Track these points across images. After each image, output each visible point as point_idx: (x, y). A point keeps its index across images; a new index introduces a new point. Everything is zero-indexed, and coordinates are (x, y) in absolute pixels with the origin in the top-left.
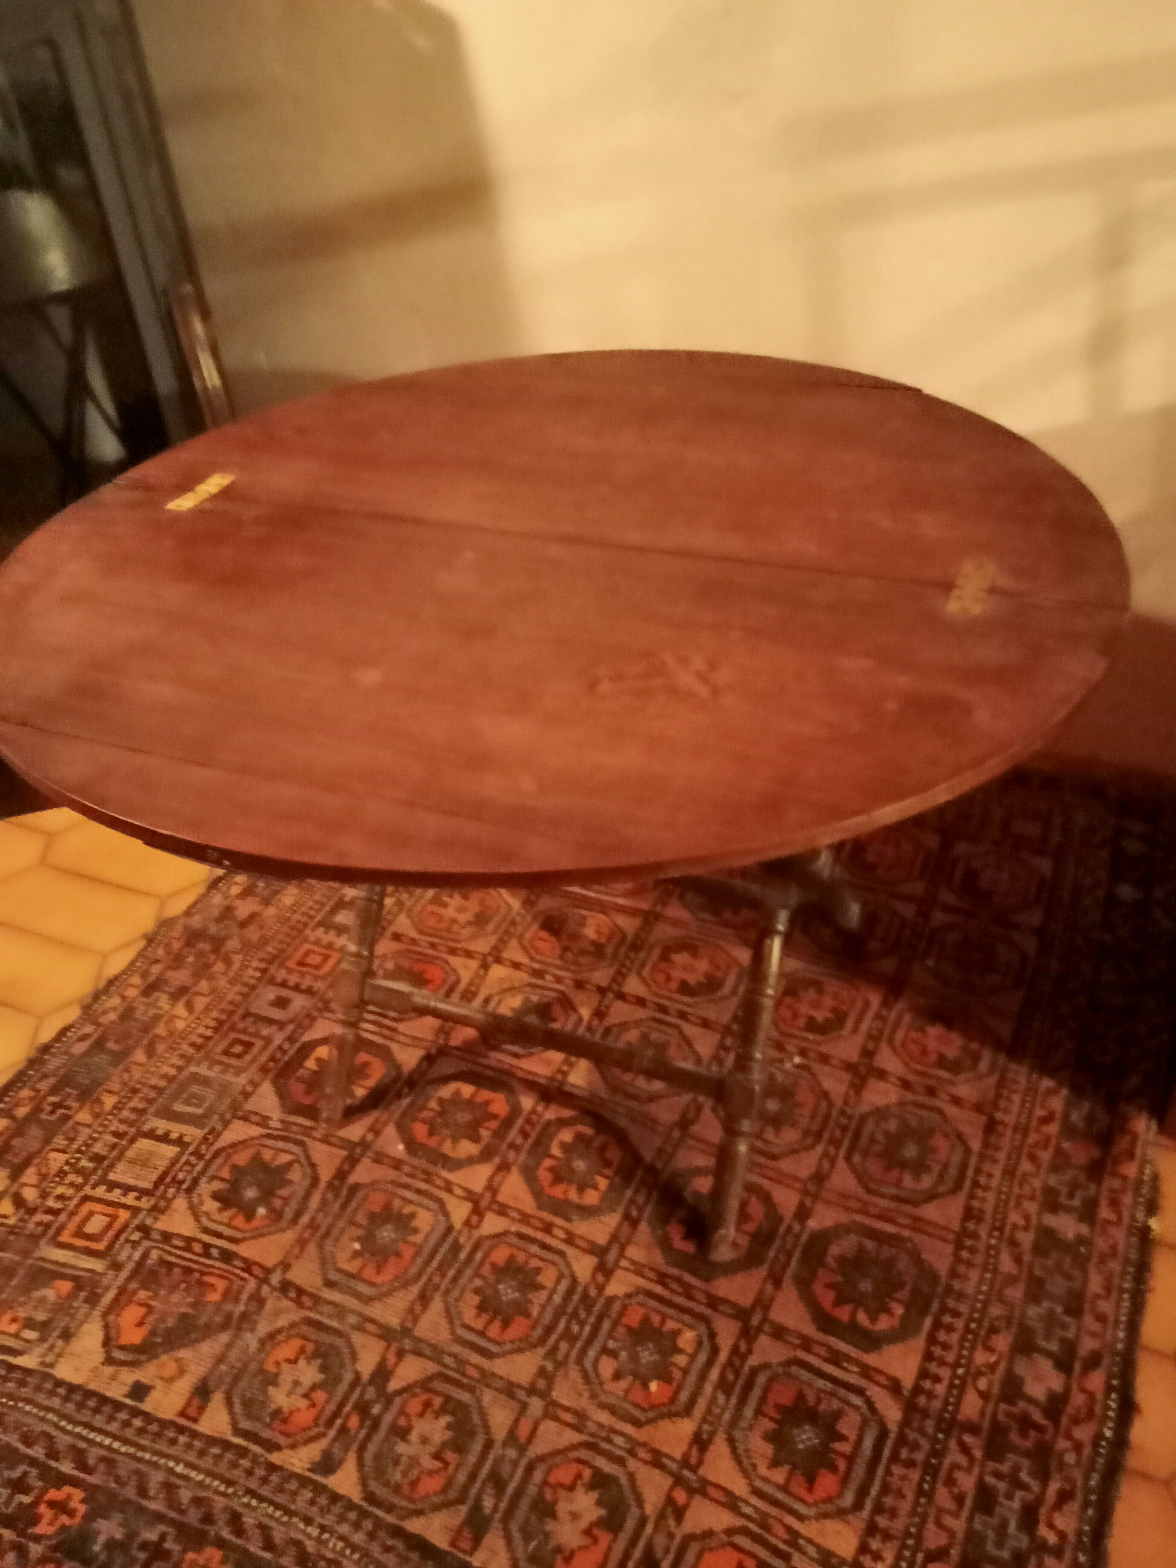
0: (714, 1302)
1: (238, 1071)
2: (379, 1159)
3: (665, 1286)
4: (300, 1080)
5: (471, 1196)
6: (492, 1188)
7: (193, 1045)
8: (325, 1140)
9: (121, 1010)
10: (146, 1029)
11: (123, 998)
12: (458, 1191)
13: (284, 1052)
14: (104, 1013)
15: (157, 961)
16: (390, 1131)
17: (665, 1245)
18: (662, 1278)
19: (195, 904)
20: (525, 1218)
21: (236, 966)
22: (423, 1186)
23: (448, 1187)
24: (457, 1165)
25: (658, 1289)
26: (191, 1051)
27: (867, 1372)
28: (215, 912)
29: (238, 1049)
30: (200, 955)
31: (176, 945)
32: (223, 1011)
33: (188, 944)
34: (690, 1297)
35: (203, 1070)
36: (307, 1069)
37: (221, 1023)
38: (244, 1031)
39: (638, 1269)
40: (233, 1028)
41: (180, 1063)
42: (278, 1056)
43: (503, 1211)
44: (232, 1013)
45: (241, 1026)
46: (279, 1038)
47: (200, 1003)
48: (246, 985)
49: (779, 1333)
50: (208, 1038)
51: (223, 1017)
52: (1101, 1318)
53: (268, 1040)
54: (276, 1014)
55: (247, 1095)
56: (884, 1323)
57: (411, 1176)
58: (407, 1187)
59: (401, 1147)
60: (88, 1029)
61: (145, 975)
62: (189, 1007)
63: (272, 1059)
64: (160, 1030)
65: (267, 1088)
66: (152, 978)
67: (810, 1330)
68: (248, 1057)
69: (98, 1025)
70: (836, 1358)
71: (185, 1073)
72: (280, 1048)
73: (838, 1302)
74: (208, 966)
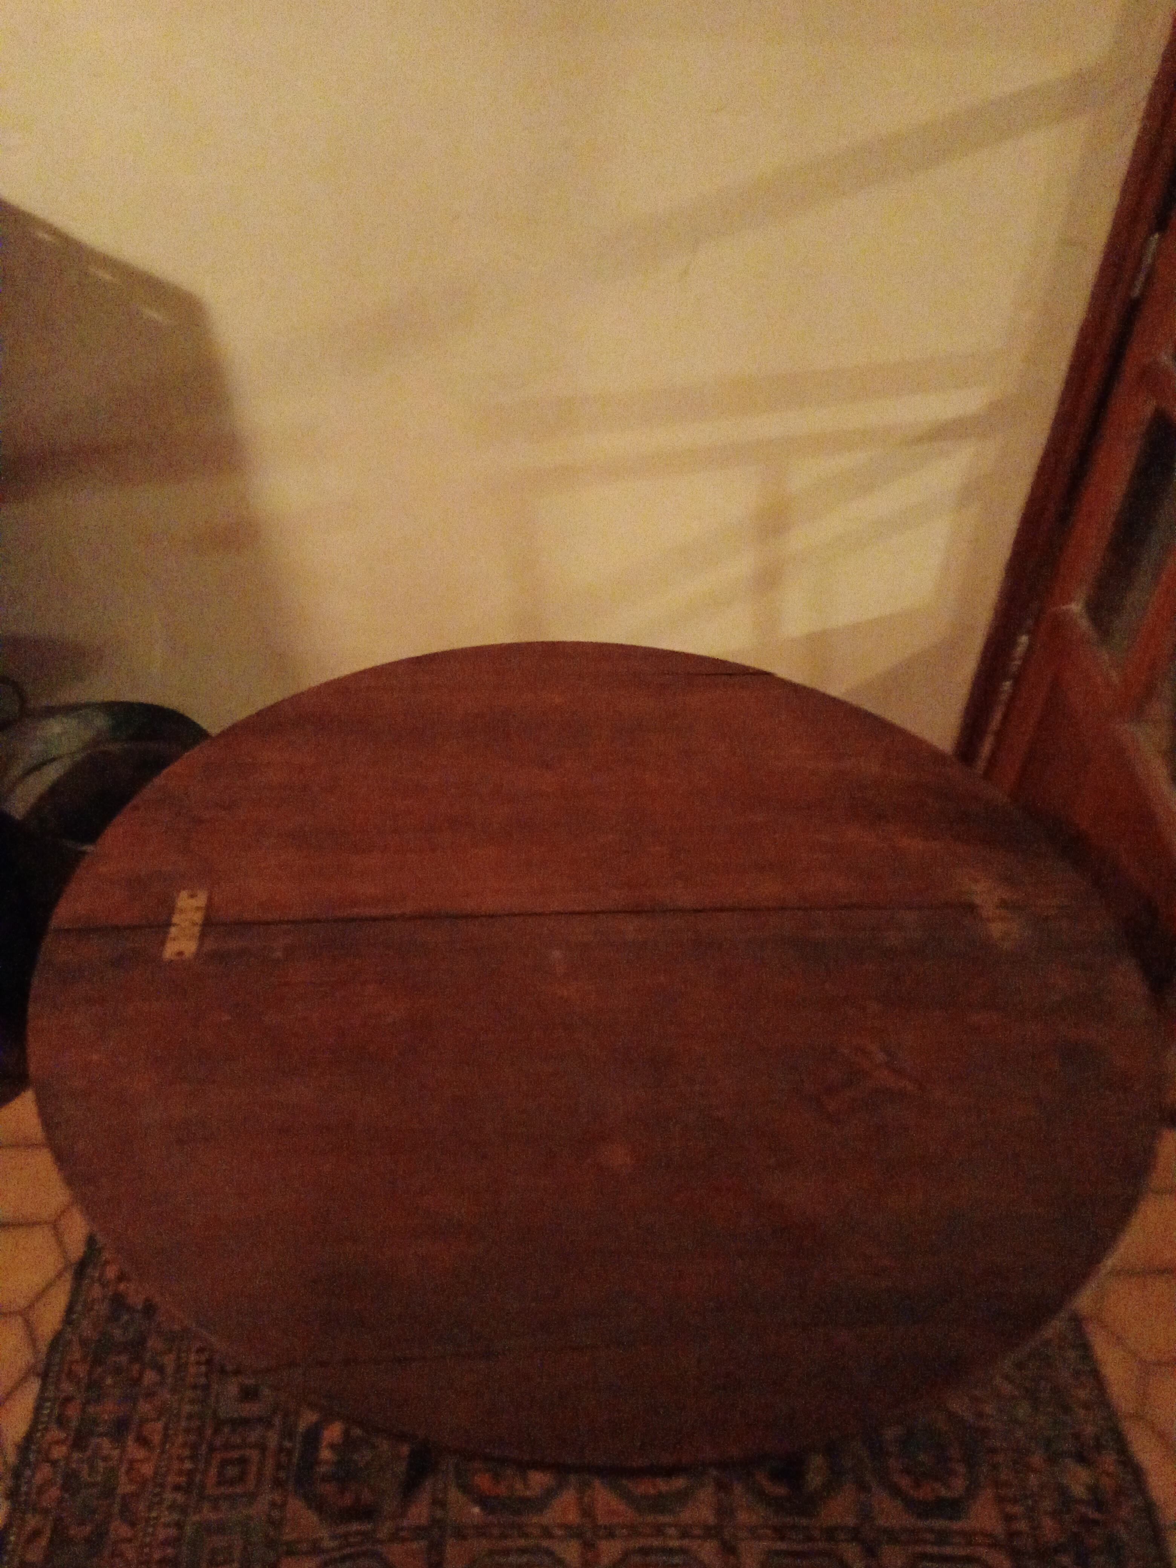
0: (830, 1533)
1: (252, 1497)
2: (462, 1533)
3: (784, 1538)
4: (325, 1479)
5: (573, 1532)
6: (587, 1512)
7: (177, 1488)
8: (394, 1537)
9: (59, 1480)
10: (109, 1492)
11: (54, 1463)
12: (559, 1532)
13: (289, 1452)
14: (41, 1491)
15: (68, 1400)
16: (454, 1495)
18: (780, 1533)
19: (70, 1309)
20: (633, 1531)
21: (170, 1370)
22: (522, 1542)
23: (547, 1533)
24: (539, 1504)
25: (782, 1546)
26: (180, 1498)
28: (103, 1308)
29: (232, 1471)
30: (117, 1370)
31: (81, 1371)
32: (187, 1431)
33: (97, 1361)
34: (810, 1539)
35: (208, 1514)
36: (327, 1462)
37: (195, 1447)
38: (227, 1446)
39: (754, 1533)
40: (212, 1449)
41: (176, 1516)
42: (283, 1459)
43: (611, 1535)
44: (200, 1431)
45: (218, 1442)
46: (273, 1439)
47: (155, 1430)
48: (195, 1387)
49: (892, 1536)
50: (190, 1474)
51: (192, 1438)
53: (262, 1448)
54: (252, 1409)
55: (277, 1524)
56: (959, 1485)
57: (503, 1536)
58: (507, 1552)
59: (476, 1510)
60: (33, 1521)
61: (62, 1422)
62: (143, 1441)
63: (279, 1467)
64: (125, 1487)
65: (296, 1505)
66: (74, 1424)
67: (909, 1521)
68: (252, 1477)
69: (46, 1512)
70: (943, 1537)
71: (189, 1530)
72: (281, 1449)
73: (917, 1485)
74: (137, 1382)
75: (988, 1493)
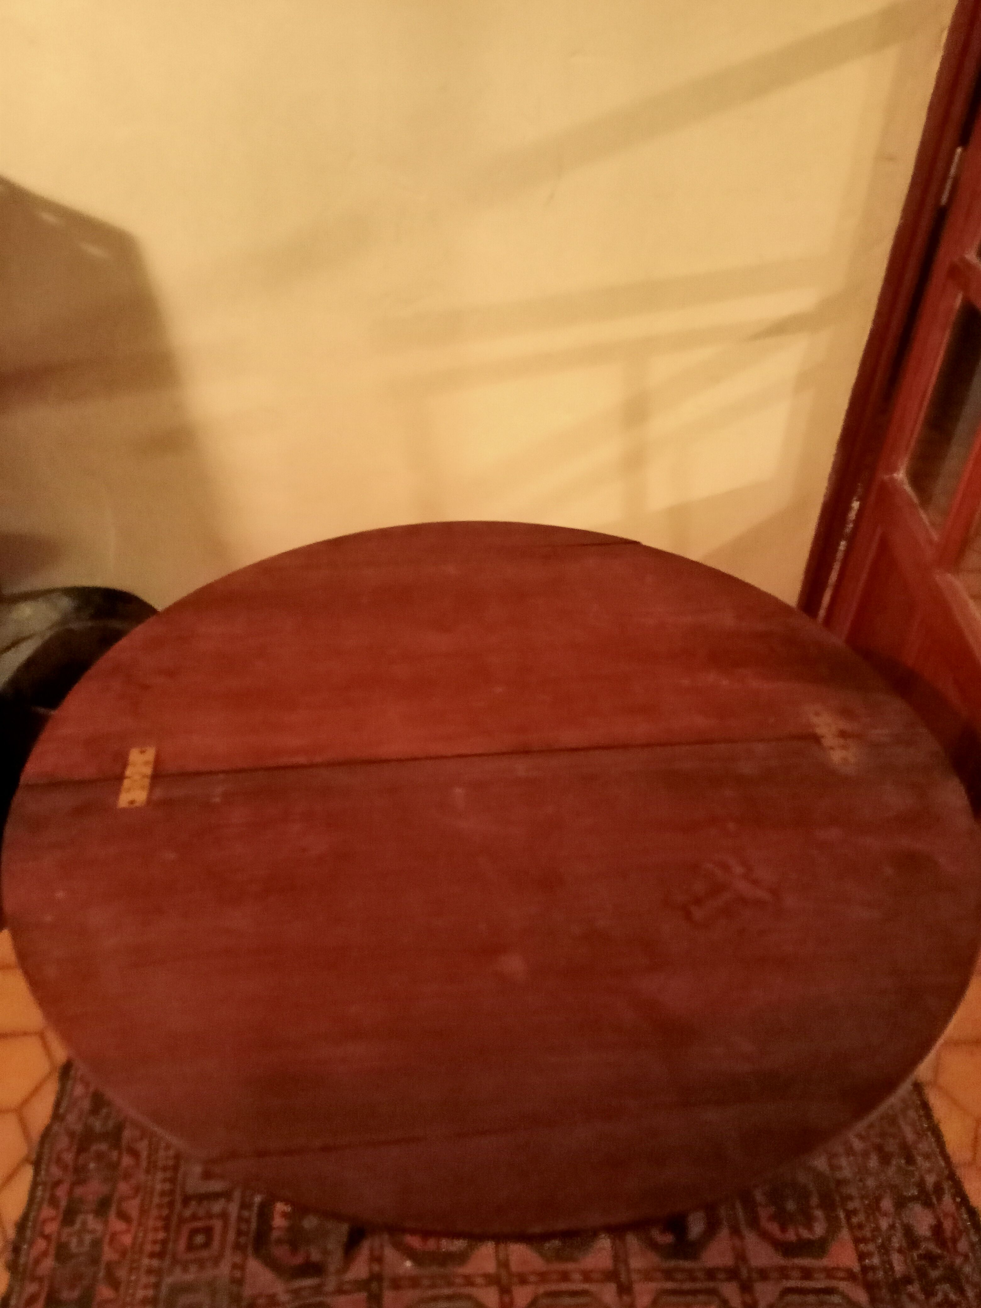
0: (711, 1274)
1: (217, 1261)
2: (397, 1284)
3: (673, 1279)
4: (279, 1242)
5: (491, 1280)
6: (504, 1264)
7: (152, 1255)
8: (340, 1291)
9: (52, 1251)
10: (95, 1261)
11: (47, 1238)
12: (479, 1280)
13: (248, 1221)
14: (37, 1262)
15: (57, 1183)
16: (390, 1253)
17: (654, 1246)
18: (668, 1275)
19: (57, 1105)
20: (543, 1277)
21: (144, 1154)
22: (447, 1291)
23: (469, 1281)
24: (462, 1258)
25: (669, 1285)
26: (155, 1263)
27: (830, 1273)
28: (86, 1104)
29: (200, 1239)
30: (100, 1156)
31: (69, 1157)
32: (160, 1206)
33: (82, 1149)
34: (694, 1279)
35: (178, 1276)
36: (279, 1228)
37: (167, 1219)
38: (194, 1217)
39: (647, 1276)
40: (182, 1221)
41: (152, 1279)
42: (244, 1227)
43: (523, 1280)
44: (171, 1205)
45: (188, 1213)
46: (233, 1209)
47: (133, 1207)
48: (165, 1169)
49: (764, 1275)
50: (164, 1242)
51: (165, 1212)
52: (927, 1157)
53: (224, 1216)
54: (216, 1186)
55: (239, 1282)
56: (819, 1229)
57: (433, 1286)
58: (436, 1299)
59: (408, 1264)
60: (31, 1288)
61: (53, 1202)
62: (123, 1216)
63: (239, 1233)
64: (108, 1254)
65: (254, 1265)
66: (63, 1203)
67: (779, 1260)
68: (216, 1244)
69: (40, 1280)
70: (807, 1274)
71: (164, 1290)
72: (240, 1219)
73: (783, 1229)
74: (114, 1166)
75: (845, 1234)
